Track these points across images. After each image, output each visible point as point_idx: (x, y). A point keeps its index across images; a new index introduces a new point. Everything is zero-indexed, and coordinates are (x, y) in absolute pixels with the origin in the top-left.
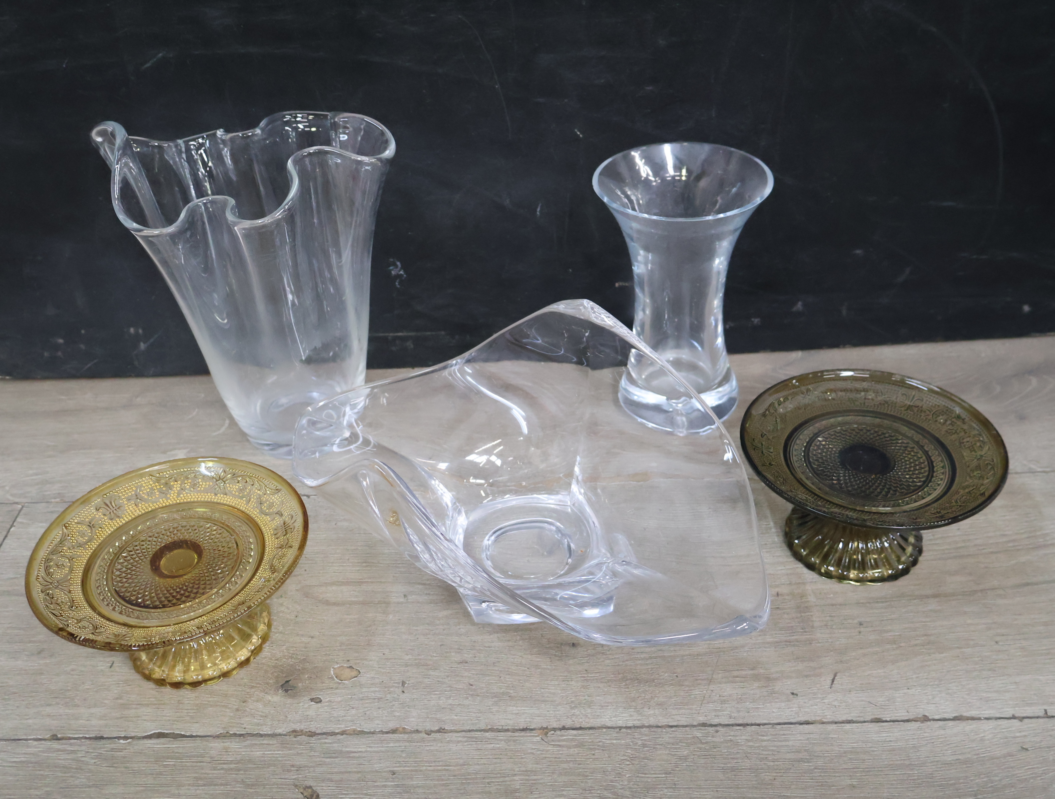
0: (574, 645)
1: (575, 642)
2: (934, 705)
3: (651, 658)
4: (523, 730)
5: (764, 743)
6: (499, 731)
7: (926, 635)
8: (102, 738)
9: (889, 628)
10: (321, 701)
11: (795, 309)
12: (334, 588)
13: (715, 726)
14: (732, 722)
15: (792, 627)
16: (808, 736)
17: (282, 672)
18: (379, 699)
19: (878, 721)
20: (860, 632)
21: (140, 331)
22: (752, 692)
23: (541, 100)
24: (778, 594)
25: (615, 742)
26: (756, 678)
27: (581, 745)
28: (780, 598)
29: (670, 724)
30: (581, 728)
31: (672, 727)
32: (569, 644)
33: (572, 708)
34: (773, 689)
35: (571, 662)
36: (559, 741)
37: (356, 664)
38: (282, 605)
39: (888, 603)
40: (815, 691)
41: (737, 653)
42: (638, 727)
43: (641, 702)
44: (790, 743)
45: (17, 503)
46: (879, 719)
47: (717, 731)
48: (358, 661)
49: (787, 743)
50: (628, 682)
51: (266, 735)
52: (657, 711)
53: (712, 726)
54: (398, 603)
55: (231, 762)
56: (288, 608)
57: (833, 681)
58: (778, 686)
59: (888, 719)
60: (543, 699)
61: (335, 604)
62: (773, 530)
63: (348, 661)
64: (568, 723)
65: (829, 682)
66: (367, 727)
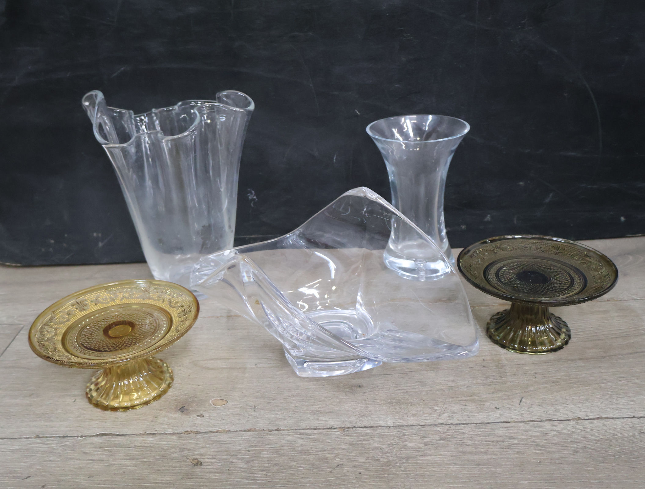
0: (359, 386)
1: (360, 385)
2: (584, 412)
3: (407, 392)
4: (329, 428)
5: (480, 433)
6: (314, 429)
7: (576, 378)
8: (67, 436)
9: (553, 375)
10: (203, 416)
11: (486, 219)
12: (212, 361)
13: (449, 424)
14: (458, 422)
15: (494, 375)
16: (507, 429)
17: (180, 402)
18: (240, 415)
19: (550, 420)
20: (536, 378)
21: (100, 235)
22: (471, 407)
23: (336, 93)
24: (484, 360)
25: (386, 433)
26: (473, 401)
27: (366, 435)
28: (485, 362)
29: (421, 424)
30: (365, 427)
31: (422, 425)
32: (357, 386)
33: (359, 417)
34: (484, 406)
35: (358, 395)
36: (352, 434)
37: (225, 398)
38: (180, 370)
39: (552, 363)
40: (510, 407)
41: (461, 389)
42: (400, 426)
43: (402, 414)
44: (496, 432)
45: (21, 324)
46: (550, 419)
47: (450, 427)
48: (227, 397)
49: (494, 432)
50: (394, 404)
51: (169, 434)
52: (412, 418)
53: (446, 424)
54: (251, 368)
55: (147, 447)
56: (184, 372)
57: (521, 401)
58: (486, 405)
59: (556, 420)
60: (341, 413)
61: (212, 369)
62: (480, 330)
63: (221, 396)
64: (358, 425)
65: (518, 402)
66: (232, 429)
